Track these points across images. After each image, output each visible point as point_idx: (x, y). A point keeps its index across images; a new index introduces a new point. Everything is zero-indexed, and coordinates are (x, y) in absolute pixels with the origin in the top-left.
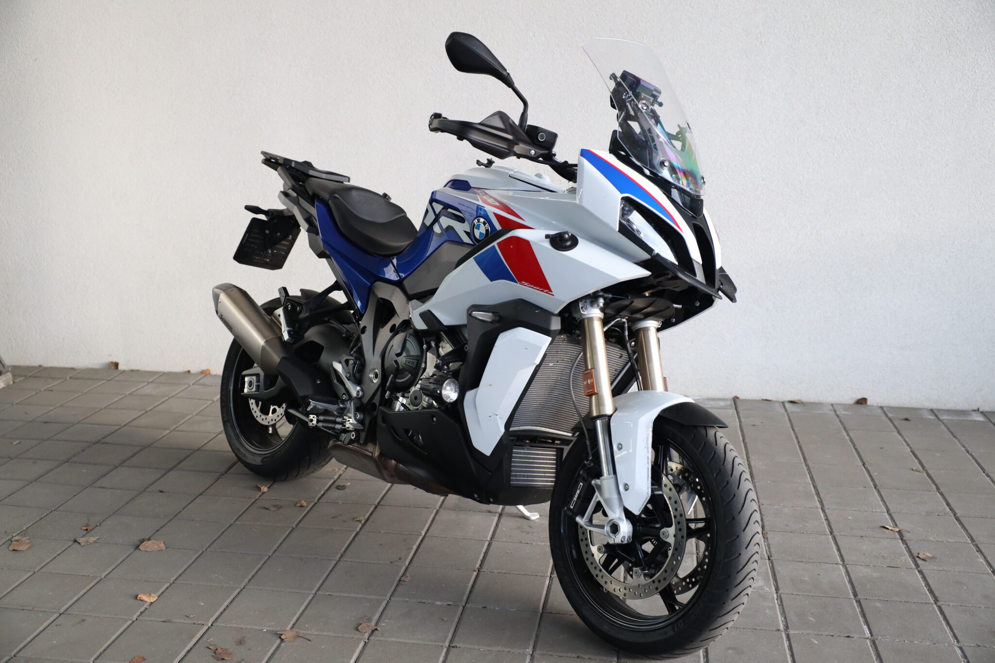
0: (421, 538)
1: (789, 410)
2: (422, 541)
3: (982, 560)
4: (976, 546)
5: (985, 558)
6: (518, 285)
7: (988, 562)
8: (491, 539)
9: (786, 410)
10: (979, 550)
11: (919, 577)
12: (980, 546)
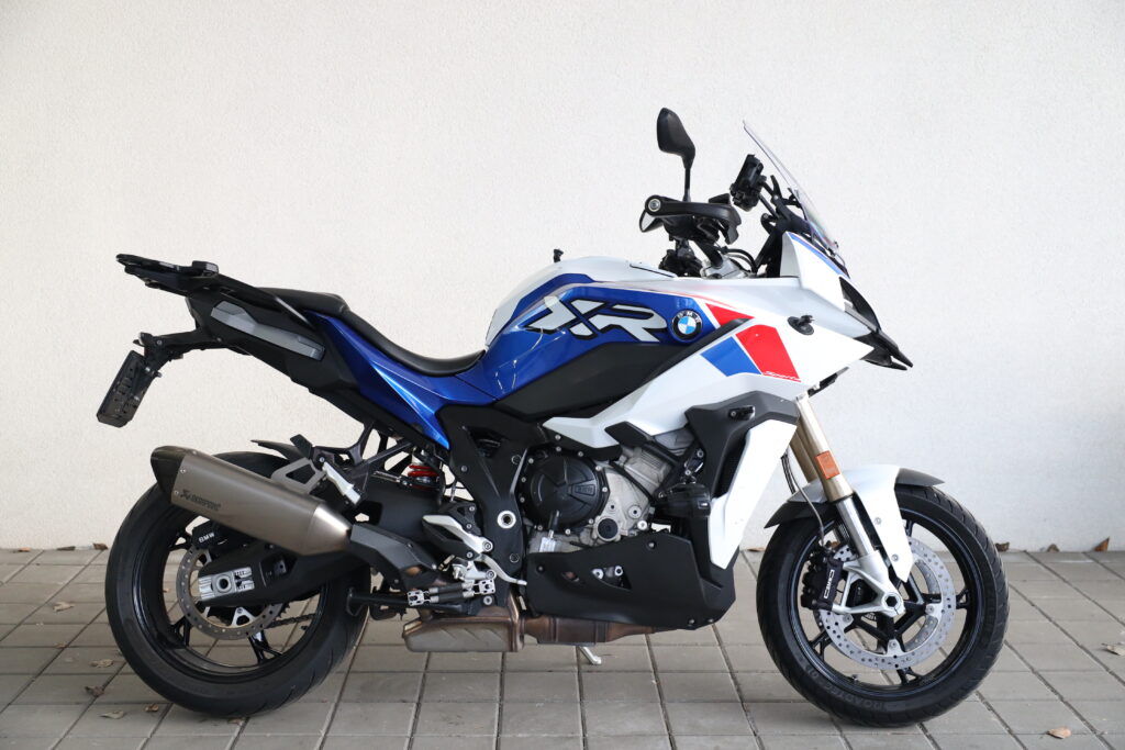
0: (321, 739)
1: (750, 561)
2: (323, 743)
3: (995, 719)
4: (987, 703)
5: (998, 716)
6: (762, 375)
7: (1002, 721)
8: (412, 735)
9: (747, 561)
10: (990, 708)
11: (930, 743)
12: (991, 703)
